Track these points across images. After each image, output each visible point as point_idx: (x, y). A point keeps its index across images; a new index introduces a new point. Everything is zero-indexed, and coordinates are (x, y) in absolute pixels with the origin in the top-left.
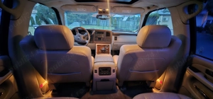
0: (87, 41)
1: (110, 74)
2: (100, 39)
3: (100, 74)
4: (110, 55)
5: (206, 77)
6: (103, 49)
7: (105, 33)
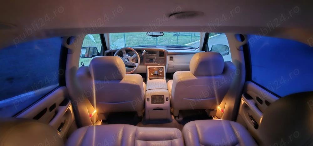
0: (137, 64)
1: (163, 102)
2: (151, 60)
3: (153, 103)
4: (164, 80)
5: (256, 105)
6: (156, 72)
7: (158, 53)
